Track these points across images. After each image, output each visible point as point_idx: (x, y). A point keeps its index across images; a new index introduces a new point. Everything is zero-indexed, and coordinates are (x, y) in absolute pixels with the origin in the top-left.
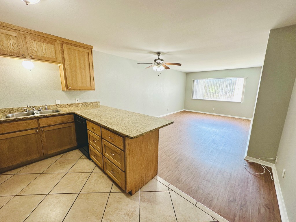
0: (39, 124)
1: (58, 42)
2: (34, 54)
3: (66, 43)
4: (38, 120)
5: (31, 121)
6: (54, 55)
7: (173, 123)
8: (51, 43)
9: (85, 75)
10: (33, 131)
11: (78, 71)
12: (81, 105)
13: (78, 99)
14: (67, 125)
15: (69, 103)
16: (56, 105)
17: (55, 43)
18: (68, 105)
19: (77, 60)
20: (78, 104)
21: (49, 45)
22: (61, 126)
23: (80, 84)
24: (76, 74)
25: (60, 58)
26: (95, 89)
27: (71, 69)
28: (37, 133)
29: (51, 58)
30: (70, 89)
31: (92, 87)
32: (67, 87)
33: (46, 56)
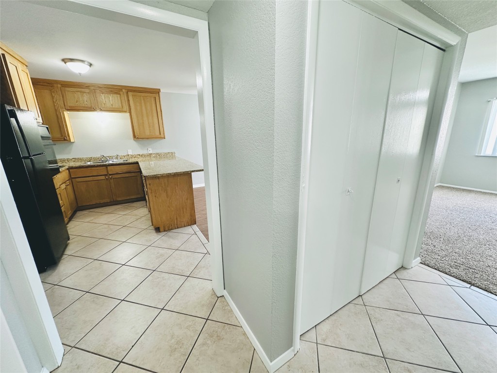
0: (108, 172)
1: (124, 90)
2: (103, 106)
3: (131, 91)
4: (107, 168)
5: (101, 168)
6: (121, 105)
7: (203, 170)
8: (116, 93)
9: (153, 123)
10: (103, 177)
11: (145, 118)
12: (154, 155)
13: (151, 149)
14: (133, 174)
15: (141, 153)
16: (128, 155)
17: (121, 93)
18: (139, 155)
19: (144, 108)
20: (151, 154)
21: (115, 96)
22: (127, 175)
23: (147, 133)
24: (143, 123)
25: (126, 108)
26: (166, 137)
27: (137, 117)
28: (107, 179)
29: (117, 108)
30: (138, 138)
31: (162, 136)
32: (134, 136)
33: (114, 106)
